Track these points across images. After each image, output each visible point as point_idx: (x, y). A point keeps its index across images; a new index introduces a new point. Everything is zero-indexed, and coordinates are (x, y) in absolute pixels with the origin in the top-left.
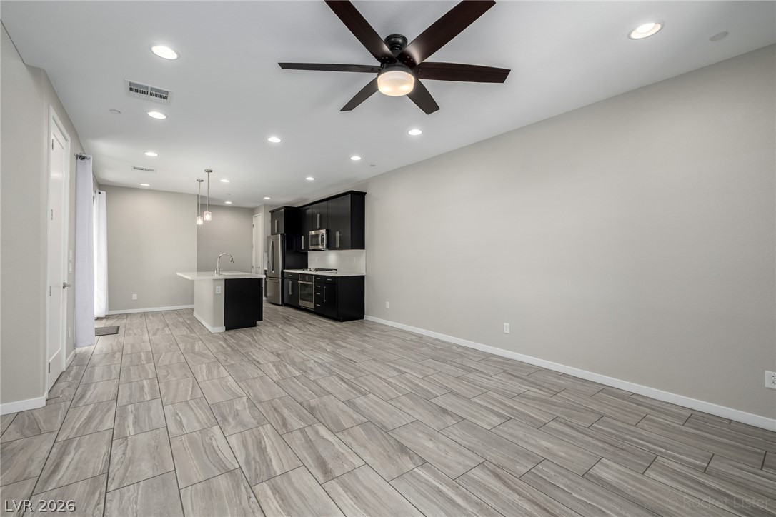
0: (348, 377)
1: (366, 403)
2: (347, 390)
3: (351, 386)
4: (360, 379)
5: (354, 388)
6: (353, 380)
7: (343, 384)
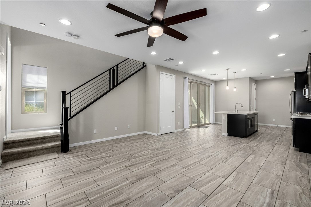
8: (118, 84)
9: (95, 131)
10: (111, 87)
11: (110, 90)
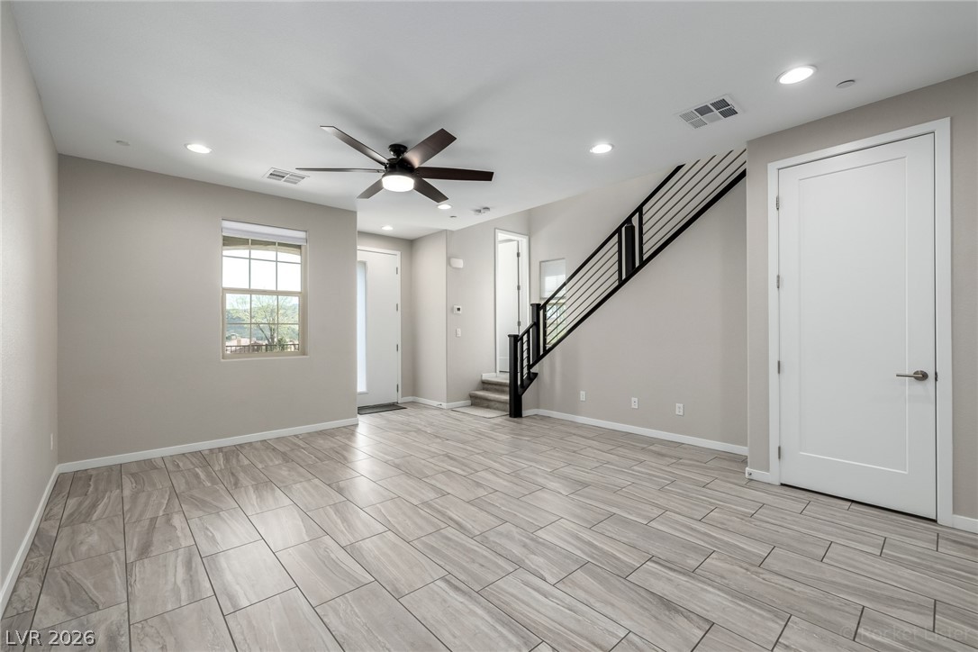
0: (451, 532)
1: (423, 494)
2: (447, 508)
3: (443, 514)
4: (431, 530)
5: (439, 511)
6: (443, 525)
7: (456, 518)
8: (643, 264)
9: (583, 396)
10: (624, 277)
11: (622, 283)
